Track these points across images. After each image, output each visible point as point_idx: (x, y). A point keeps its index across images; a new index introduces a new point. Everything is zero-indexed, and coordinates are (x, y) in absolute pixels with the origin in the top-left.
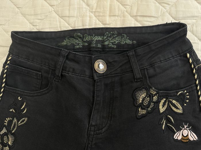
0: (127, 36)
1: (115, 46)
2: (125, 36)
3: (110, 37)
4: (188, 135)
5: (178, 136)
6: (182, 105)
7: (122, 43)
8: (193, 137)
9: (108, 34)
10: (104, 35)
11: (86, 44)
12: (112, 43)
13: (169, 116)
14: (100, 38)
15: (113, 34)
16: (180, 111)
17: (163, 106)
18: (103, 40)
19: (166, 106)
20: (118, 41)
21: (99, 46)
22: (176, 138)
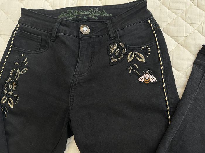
0: (105, 11)
1: (97, 18)
2: (104, 11)
3: (93, 12)
4: (149, 78)
5: (142, 79)
6: (145, 57)
7: (102, 16)
8: (153, 79)
9: (92, 10)
10: (88, 11)
11: (76, 17)
12: (94, 16)
13: (135, 65)
14: (86, 13)
15: (95, 10)
16: (143, 61)
17: (130, 57)
18: (88, 14)
19: (132, 58)
20: (99, 14)
21: (85, 18)
22: (140, 81)
